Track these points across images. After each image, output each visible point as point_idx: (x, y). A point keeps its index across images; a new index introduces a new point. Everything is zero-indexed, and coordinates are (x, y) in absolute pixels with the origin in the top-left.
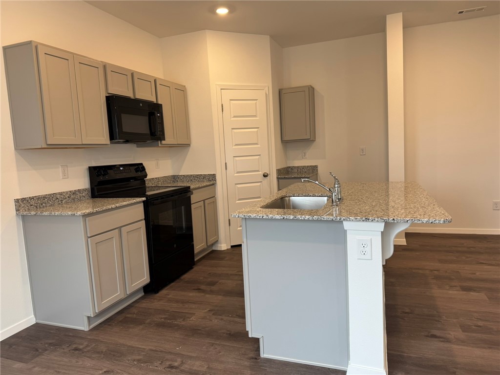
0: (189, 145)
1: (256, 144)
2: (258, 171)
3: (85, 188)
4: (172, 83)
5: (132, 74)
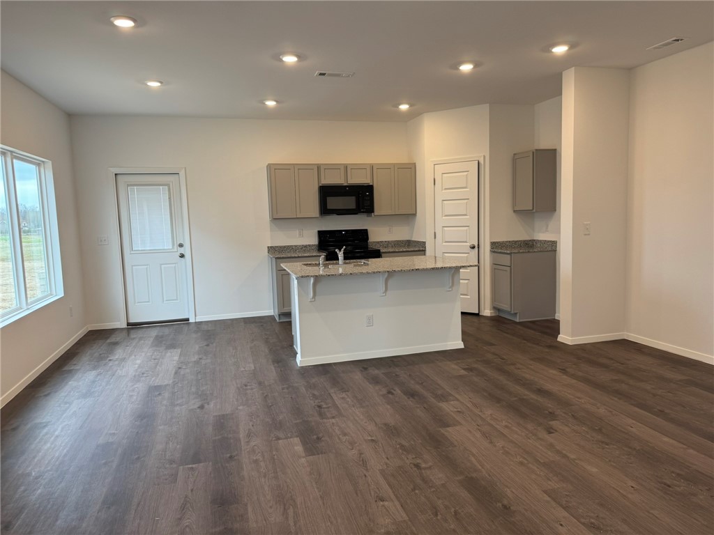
0: (414, 215)
1: (466, 215)
2: (466, 242)
3: (314, 244)
4: (394, 165)
5: (346, 167)
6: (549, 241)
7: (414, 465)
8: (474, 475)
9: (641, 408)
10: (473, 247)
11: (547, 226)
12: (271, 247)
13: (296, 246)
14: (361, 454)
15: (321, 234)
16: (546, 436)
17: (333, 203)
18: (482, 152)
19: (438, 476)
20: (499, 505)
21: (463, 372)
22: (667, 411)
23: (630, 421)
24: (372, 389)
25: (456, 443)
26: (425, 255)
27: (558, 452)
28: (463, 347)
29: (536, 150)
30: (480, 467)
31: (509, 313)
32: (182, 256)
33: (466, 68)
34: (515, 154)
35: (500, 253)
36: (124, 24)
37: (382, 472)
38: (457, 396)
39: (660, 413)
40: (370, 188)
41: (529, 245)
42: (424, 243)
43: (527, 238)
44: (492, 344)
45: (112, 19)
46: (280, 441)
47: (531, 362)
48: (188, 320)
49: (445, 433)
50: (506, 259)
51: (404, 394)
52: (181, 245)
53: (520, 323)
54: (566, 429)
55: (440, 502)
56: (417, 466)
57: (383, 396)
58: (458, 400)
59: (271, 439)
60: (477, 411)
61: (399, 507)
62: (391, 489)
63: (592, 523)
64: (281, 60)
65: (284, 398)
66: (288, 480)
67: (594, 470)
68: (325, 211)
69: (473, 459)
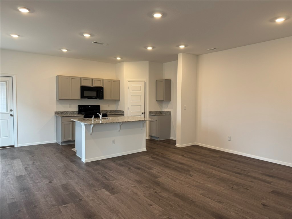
0: (119, 100)
1: (140, 101)
2: (140, 111)
3: (76, 111)
4: (112, 80)
5: (92, 79)
6: (168, 112)
7: (154, 192)
8: (176, 192)
9: (212, 166)
10: (143, 113)
11: (167, 106)
12: (56, 112)
13: (68, 112)
14: (133, 191)
15: (80, 107)
16: (191, 177)
17: (86, 94)
18: (146, 78)
19: (165, 194)
20: (189, 200)
21: (151, 159)
22: (220, 166)
23: (212, 170)
24: (122, 169)
25: (164, 183)
26: (124, 116)
27: (197, 182)
28: (146, 150)
29: (165, 79)
30: (176, 190)
31: (156, 137)
32: (12, 116)
33: (150, 48)
34: (157, 80)
35: (153, 115)
36: (24, 11)
37: (144, 196)
38: (154, 167)
39: (218, 167)
40: (102, 89)
41: (161, 113)
42: (124, 111)
43: (160, 110)
44: (155, 149)
45: (18, 8)
46: (97, 191)
47: (172, 154)
48: (14, 146)
49: (159, 180)
50: (155, 118)
51: (136, 169)
52: (11, 110)
53: (160, 141)
54: (195, 174)
55: (171, 203)
56: (155, 192)
57: (128, 170)
58: (155, 169)
59: (92, 191)
60: (164, 172)
61: (158, 206)
62: (152, 201)
63: (218, 201)
64: (83, 36)
65: (87, 175)
66: (111, 205)
67: (210, 186)
68: (83, 96)
69: (173, 187)
